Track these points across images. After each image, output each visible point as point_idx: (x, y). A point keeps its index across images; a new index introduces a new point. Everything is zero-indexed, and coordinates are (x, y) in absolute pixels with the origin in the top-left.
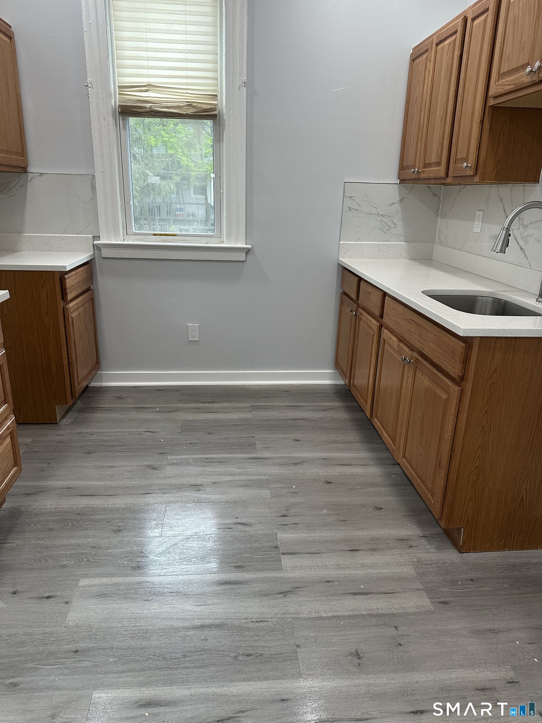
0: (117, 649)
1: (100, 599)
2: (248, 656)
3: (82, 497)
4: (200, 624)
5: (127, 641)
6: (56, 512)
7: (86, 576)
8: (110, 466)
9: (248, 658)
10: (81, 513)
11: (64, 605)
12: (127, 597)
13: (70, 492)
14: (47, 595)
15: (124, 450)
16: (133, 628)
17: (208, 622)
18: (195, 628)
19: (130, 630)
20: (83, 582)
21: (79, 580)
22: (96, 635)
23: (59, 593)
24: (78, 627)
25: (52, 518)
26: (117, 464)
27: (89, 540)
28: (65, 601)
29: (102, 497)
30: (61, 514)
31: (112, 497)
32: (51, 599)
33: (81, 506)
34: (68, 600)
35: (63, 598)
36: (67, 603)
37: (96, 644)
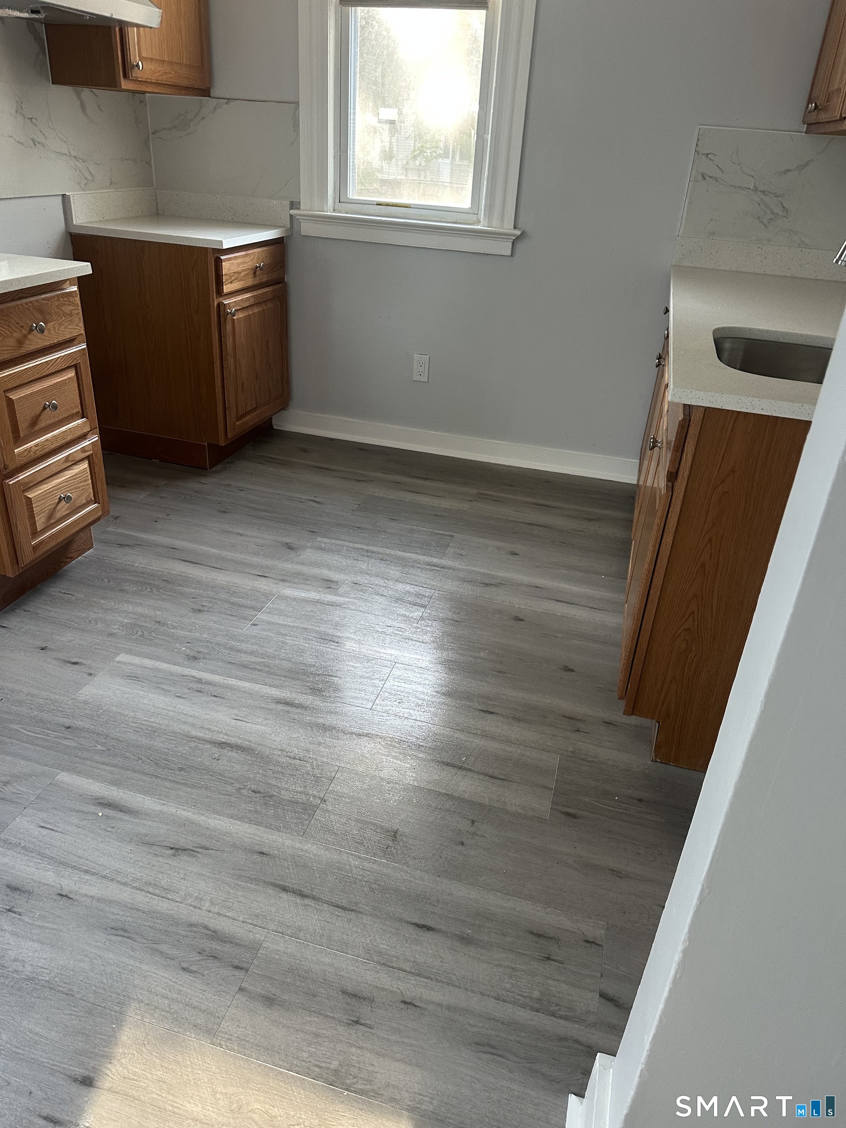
0: (112, 738)
1: (129, 681)
2: (255, 792)
3: (182, 562)
4: (223, 740)
5: (129, 733)
6: (141, 573)
7: (130, 652)
8: (239, 534)
9: (254, 795)
10: (169, 580)
11: (85, 676)
12: (159, 687)
13: (173, 553)
14: (75, 660)
15: (268, 518)
16: (143, 722)
17: (233, 740)
18: (214, 743)
19: (140, 723)
20: (122, 657)
21: (119, 654)
22: (99, 717)
23: (88, 662)
24: (86, 702)
25: (132, 578)
26: (249, 533)
27: (158, 612)
28: (90, 672)
29: (206, 567)
30: (145, 576)
31: (216, 570)
32: (77, 666)
33: (173, 573)
34: (92, 672)
35: (89, 668)
36: (91, 674)
37: (93, 727)
